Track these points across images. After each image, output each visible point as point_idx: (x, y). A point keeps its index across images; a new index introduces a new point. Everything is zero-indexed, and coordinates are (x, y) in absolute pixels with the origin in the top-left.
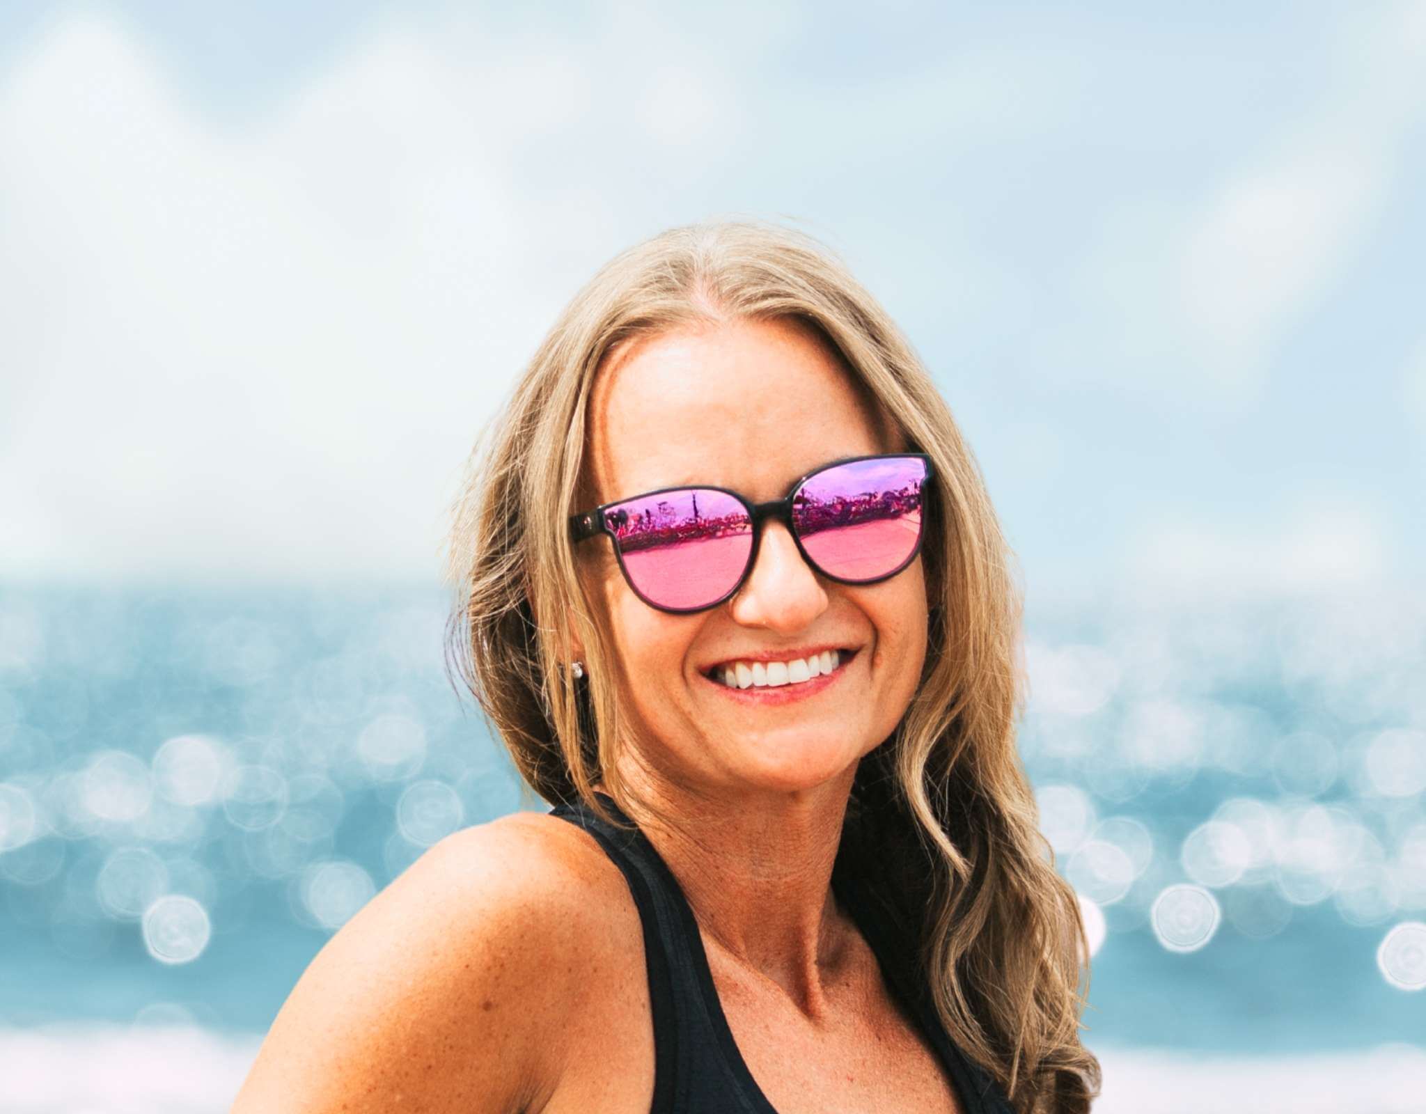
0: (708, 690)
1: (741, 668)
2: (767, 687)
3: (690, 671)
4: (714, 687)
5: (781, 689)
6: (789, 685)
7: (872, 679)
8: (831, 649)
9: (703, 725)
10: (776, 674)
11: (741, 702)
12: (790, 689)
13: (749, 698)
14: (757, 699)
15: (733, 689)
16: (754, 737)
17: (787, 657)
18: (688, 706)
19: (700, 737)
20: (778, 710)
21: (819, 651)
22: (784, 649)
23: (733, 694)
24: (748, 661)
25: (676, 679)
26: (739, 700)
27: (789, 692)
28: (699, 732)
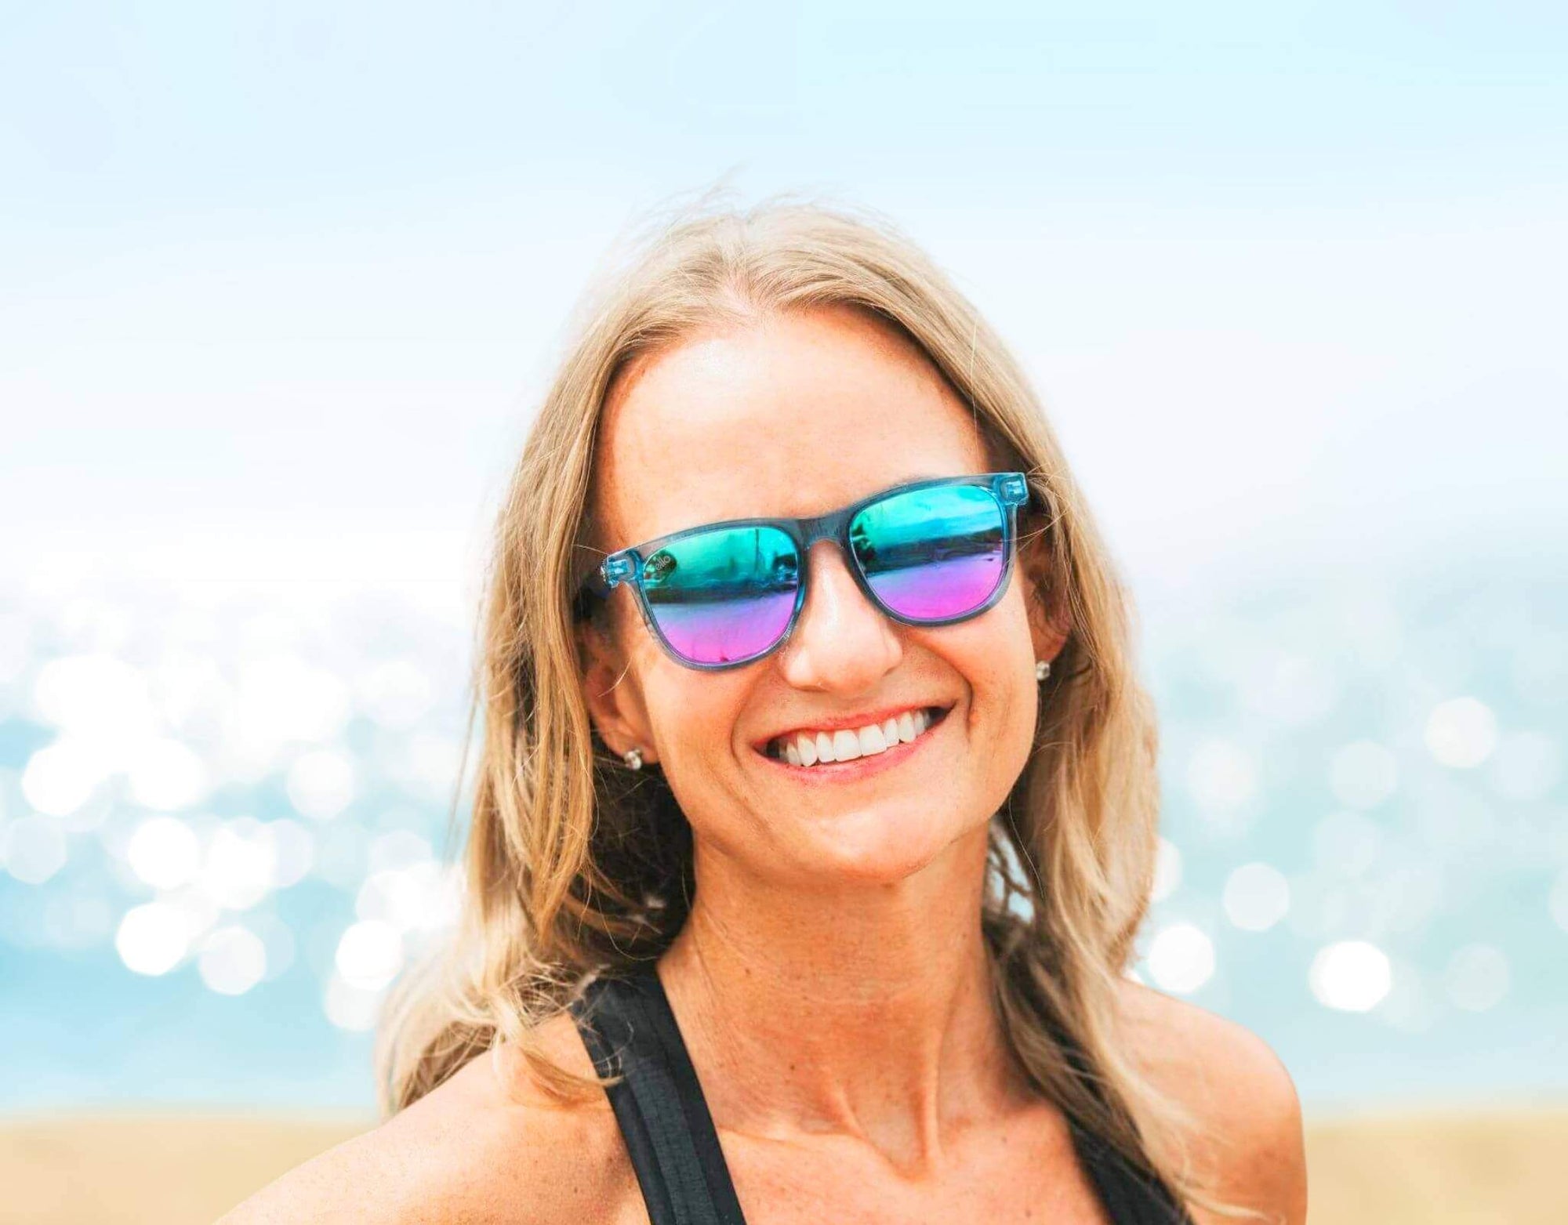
0: (764, 770)
1: (803, 741)
2: (835, 762)
3: (741, 749)
4: (773, 765)
5: (852, 763)
6: (861, 757)
7: (969, 741)
8: (913, 710)
9: (763, 812)
10: (844, 745)
11: (805, 783)
12: (863, 762)
13: (814, 776)
14: (824, 777)
15: (796, 768)
16: (824, 823)
17: (855, 724)
18: (744, 791)
19: (762, 826)
20: (852, 789)
21: (896, 713)
22: (851, 713)
23: (795, 773)
24: (811, 731)
25: (725, 759)
26: (802, 780)
27: (862, 766)
28: (760, 821)
